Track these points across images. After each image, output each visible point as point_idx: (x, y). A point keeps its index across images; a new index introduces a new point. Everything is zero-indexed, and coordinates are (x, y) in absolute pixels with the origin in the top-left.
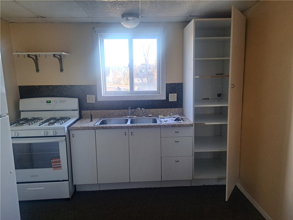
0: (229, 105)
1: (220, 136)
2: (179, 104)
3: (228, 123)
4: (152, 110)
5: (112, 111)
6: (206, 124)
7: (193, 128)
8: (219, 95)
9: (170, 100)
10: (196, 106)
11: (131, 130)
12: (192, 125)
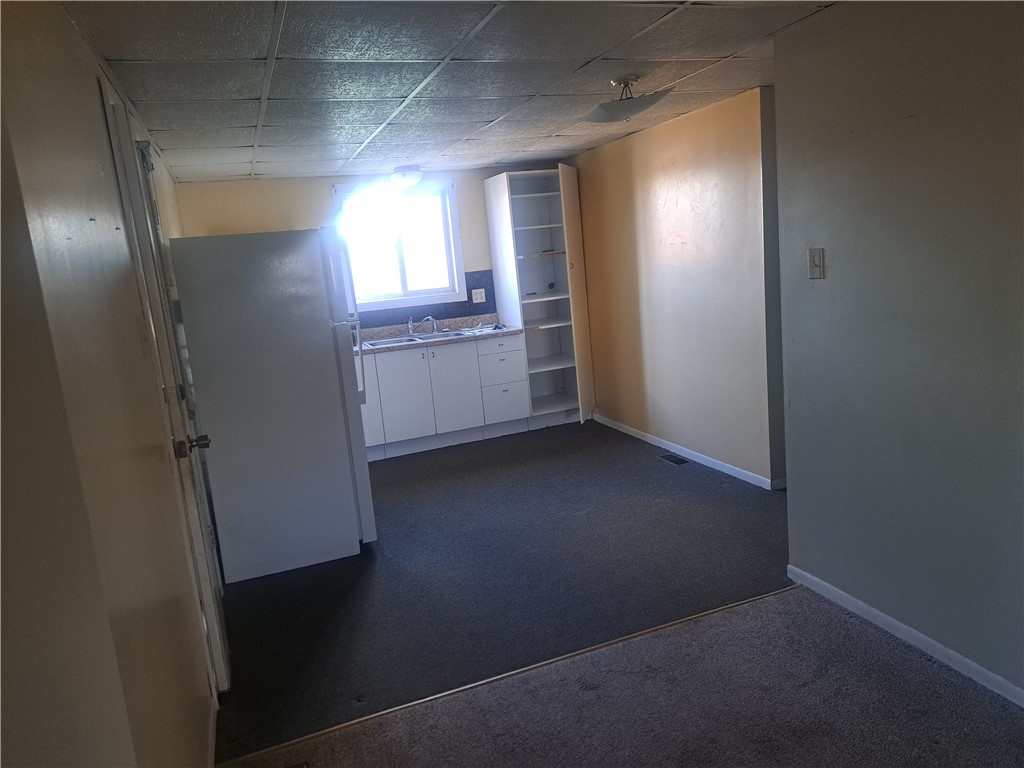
0: (570, 296)
1: (561, 354)
2: (490, 306)
3: (573, 323)
4: (447, 321)
5: (376, 329)
6: (541, 327)
7: (523, 335)
8: (551, 286)
9: (475, 301)
10: (524, 302)
11: (431, 350)
12: (521, 331)
